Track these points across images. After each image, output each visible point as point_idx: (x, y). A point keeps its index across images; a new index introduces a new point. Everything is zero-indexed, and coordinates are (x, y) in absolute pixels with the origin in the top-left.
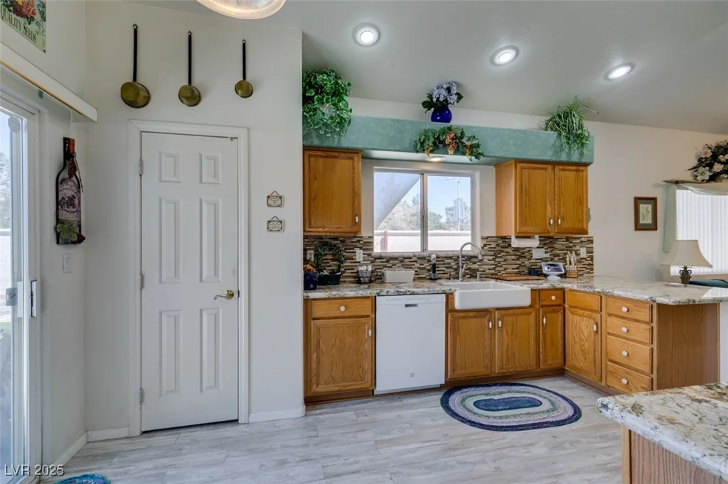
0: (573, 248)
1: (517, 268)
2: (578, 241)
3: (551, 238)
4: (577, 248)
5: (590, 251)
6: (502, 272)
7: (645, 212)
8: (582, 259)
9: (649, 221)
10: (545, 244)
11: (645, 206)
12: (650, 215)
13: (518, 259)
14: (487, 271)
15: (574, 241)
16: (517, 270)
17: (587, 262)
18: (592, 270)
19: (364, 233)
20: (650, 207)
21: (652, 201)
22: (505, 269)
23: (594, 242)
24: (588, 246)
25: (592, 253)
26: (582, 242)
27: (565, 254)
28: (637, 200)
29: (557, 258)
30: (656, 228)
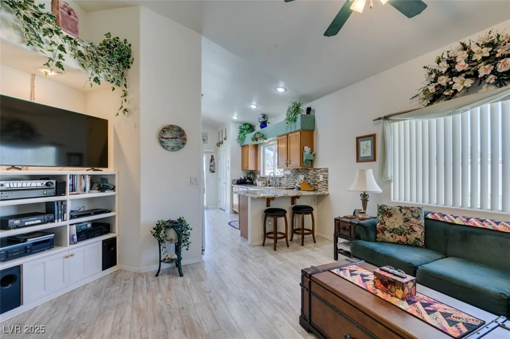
0: (317, 175)
2: (319, 171)
3: (307, 169)
4: (319, 175)
5: (326, 178)
7: (365, 147)
8: (321, 181)
9: (369, 153)
11: (365, 142)
12: (370, 148)
15: (317, 171)
17: (324, 184)
18: (327, 189)
19: (259, 169)
20: (369, 143)
21: (372, 138)
23: (329, 171)
24: (325, 174)
25: (327, 178)
26: (321, 171)
27: (313, 178)
28: (358, 139)
29: (309, 181)
30: (375, 160)
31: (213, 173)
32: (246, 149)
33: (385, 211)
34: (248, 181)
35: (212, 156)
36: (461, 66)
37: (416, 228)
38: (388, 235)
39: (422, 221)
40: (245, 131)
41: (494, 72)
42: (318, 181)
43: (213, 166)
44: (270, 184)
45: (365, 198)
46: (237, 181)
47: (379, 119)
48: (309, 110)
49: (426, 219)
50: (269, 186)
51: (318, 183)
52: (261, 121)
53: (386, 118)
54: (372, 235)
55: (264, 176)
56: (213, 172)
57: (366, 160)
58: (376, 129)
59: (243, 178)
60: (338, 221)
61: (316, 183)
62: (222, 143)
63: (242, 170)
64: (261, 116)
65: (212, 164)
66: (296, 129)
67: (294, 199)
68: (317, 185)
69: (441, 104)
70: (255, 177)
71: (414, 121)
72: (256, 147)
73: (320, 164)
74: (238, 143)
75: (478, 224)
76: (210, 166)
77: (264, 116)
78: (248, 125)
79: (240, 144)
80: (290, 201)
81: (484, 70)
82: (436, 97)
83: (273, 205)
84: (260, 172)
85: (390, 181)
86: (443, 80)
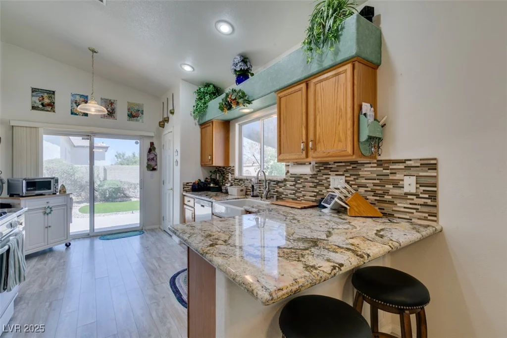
0: (391, 177)
1: (315, 196)
2: (402, 166)
3: (356, 163)
4: (398, 177)
5: (428, 184)
6: (301, 198)
8: (406, 194)
10: (347, 171)
13: (315, 187)
14: (289, 195)
15: (391, 167)
16: (314, 198)
17: (422, 201)
18: (434, 214)
22: (304, 196)
23: (440, 167)
24: (421, 174)
26: (408, 168)
27: (375, 185)
29: (362, 190)
31: (154, 172)
32: (209, 129)
34: (212, 185)
35: (152, 144)
40: (207, 97)
42: (396, 191)
43: (153, 159)
44: (255, 193)
46: (193, 186)
50: (253, 196)
51: (394, 196)
52: (238, 69)
55: (240, 177)
56: (154, 169)
59: (203, 180)
61: (387, 197)
62: (166, 120)
63: (202, 165)
64: (238, 59)
65: (151, 156)
66: (343, 58)
68: (392, 202)
70: (225, 179)
72: (227, 125)
73: (403, 149)
74: (195, 119)
76: (148, 160)
77: (245, 60)
78: (212, 86)
79: (199, 122)
84: (233, 170)
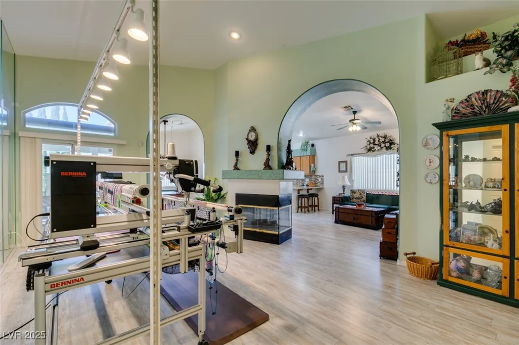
0: (317, 178)
2: (318, 176)
3: (311, 175)
5: (322, 180)
7: (342, 166)
8: (319, 182)
9: (344, 169)
11: (343, 164)
12: (345, 167)
17: (321, 183)
20: (344, 164)
21: (346, 162)
23: (324, 176)
24: (322, 178)
26: (320, 176)
27: (315, 180)
28: (339, 162)
29: (312, 181)
30: (347, 172)
33: (353, 192)
36: (377, 142)
37: (363, 197)
38: (354, 200)
39: (365, 194)
41: (385, 146)
45: (344, 188)
47: (349, 155)
48: (313, 145)
49: (367, 194)
53: (352, 155)
54: (349, 200)
57: (343, 172)
58: (348, 159)
60: (334, 198)
66: (307, 154)
67: (308, 190)
68: (317, 183)
69: (370, 153)
71: (362, 158)
73: (319, 173)
75: (381, 194)
80: (306, 191)
81: (383, 145)
82: (370, 150)
83: (301, 193)
85: (353, 181)
86: (372, 146)
